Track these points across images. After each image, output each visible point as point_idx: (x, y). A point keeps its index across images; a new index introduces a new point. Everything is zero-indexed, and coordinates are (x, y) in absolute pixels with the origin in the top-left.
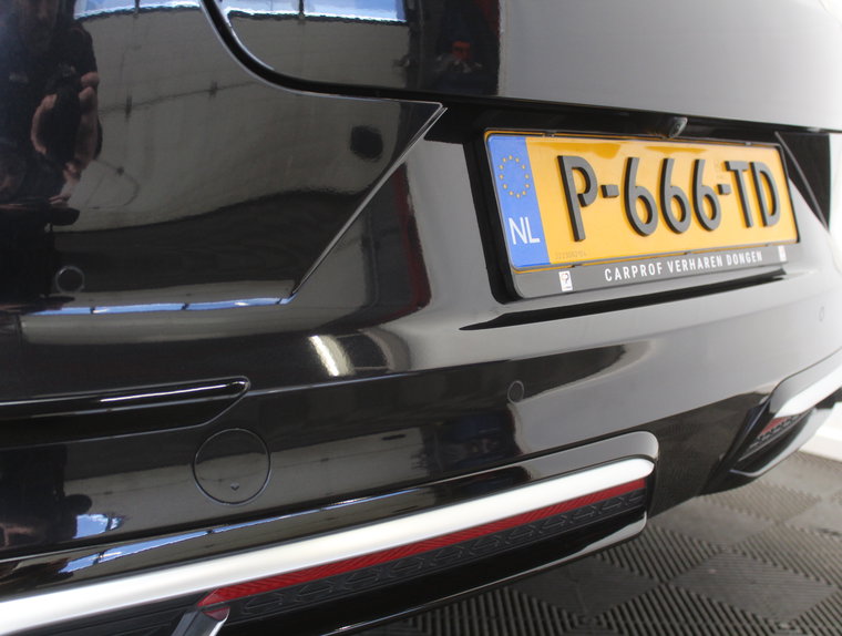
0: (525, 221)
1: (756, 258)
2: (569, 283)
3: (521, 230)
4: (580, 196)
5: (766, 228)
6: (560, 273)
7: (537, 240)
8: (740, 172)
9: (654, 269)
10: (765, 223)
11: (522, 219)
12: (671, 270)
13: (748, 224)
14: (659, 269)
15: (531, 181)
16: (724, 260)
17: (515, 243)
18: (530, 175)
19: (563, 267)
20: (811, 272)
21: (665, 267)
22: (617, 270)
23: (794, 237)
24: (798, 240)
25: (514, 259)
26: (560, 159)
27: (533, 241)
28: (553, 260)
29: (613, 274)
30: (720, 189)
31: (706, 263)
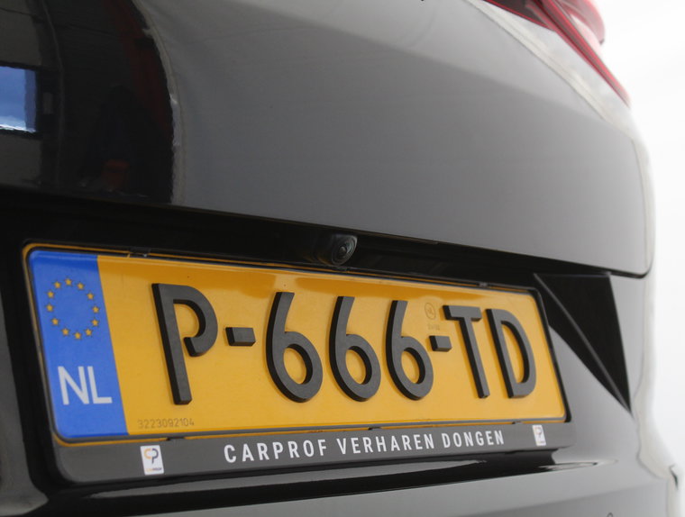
0: (88, 374)
1: (493, 440)
2: (159, 463)
3: (79, 384)
4: (187, 340)
5: (511, 400)
6: (143, 449)
7: (108, 400)
8: (467, 321)
9: (312, 450)
10: (510, 394)
11: (81, 369)
12: (344, 452)
13: (481, 392)
14: (321, 448)
15: (102, 316)
16: (438, 441)
17: (66, 401)
18: (102, 306)
19: (149, 439)
20: (601, 463)
21: (331, 446)
22: (246, 447)
23: (561, 414)
24: (568, 418)
25: (62, 424)
26: (156, 288)
27: (97, 400)
28: (133, 429)
29: (239, 453)
30: (433, 342)
31: (407, 444)
